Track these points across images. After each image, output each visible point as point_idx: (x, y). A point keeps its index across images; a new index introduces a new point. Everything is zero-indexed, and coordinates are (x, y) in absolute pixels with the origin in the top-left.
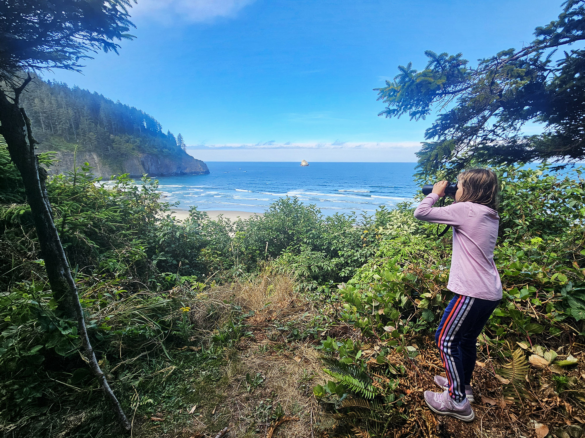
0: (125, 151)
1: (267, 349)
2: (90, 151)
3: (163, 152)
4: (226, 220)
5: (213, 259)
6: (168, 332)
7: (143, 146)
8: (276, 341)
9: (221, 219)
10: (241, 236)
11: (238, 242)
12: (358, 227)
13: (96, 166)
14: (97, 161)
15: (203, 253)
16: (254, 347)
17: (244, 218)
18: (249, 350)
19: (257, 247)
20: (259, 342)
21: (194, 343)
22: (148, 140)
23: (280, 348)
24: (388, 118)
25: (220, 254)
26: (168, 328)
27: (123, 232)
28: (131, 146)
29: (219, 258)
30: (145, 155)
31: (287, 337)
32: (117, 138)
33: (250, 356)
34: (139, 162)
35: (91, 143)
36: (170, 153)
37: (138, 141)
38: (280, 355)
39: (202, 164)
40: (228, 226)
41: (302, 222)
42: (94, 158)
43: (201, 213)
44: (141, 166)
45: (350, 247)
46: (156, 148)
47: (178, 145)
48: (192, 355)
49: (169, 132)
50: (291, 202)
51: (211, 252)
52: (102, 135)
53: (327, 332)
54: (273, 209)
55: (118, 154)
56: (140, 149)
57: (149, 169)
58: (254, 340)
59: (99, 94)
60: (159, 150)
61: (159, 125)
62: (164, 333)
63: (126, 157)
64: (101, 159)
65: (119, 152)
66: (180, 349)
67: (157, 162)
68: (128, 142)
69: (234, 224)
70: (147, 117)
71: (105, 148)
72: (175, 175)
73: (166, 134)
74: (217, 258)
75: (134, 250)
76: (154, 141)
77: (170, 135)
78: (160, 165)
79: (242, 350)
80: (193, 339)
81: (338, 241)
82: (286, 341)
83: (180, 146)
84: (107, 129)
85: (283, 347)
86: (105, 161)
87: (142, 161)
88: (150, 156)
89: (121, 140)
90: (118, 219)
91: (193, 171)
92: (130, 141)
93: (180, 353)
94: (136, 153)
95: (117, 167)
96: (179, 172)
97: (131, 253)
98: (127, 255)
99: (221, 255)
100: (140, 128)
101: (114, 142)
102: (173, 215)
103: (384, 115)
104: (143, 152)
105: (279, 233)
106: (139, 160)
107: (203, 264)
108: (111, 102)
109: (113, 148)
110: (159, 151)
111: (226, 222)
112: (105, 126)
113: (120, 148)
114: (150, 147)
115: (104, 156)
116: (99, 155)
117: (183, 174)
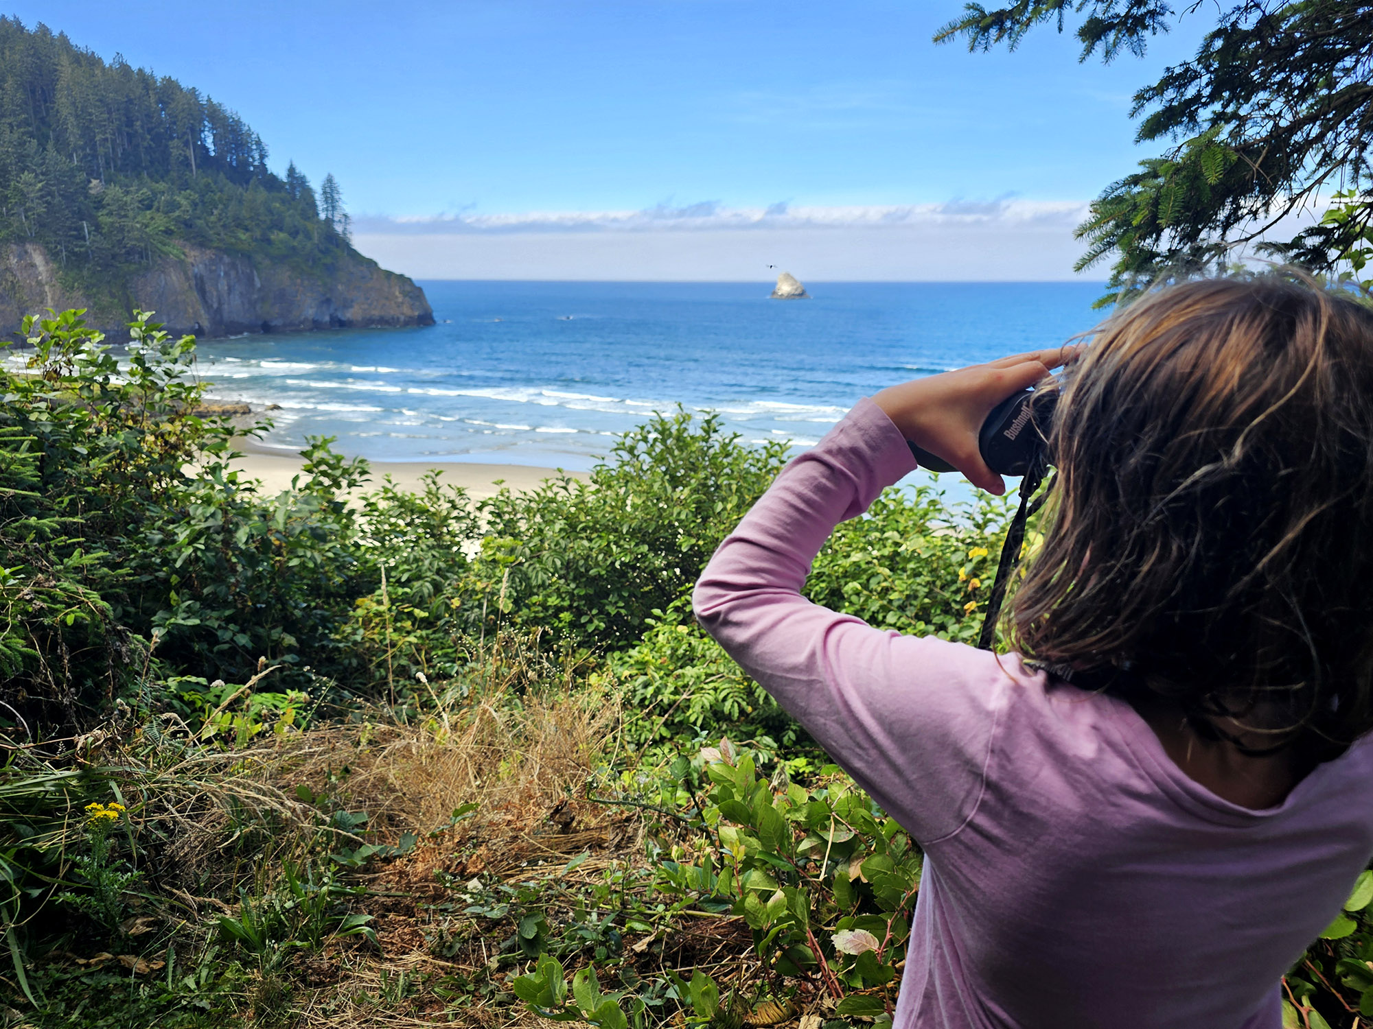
0: (140, 239)
1: (409, 988)
2: (21, 240)
3: (269, 242)
4: (452, 495)
5: (395, 636)
6: (42, 896)
7: (199, 222)
8: (454, 959)
9: (433, 488)
10: (499, 556)
11: (490, 578)
12: (951, 532)
13: (42, 294)
14: (43, 277)
15: (360, 612)
16: (368, 975)
17: (523, 488)
18: (341, 988)
19: (563, 600)
20: (391, 960)
21: (139, 945)
22: (220, 200)
23: (460, 987)
24: (979, 50)
25: (423, 620)
26: (47, 879)
27: (33, 520)
28: (161, 222)
29: (419, 633)
30: (209, 253)
31: (502, 946)
32: (115, 191)
33: (340, 1009)
34: (188, 279)
35: (26, 211)
36: (294, 248)
37: (184, 202)
38: (456, 1015)
39: (408, 288)
40: (458, 519)
41: (729, 506)
42: (33, 266)
43: (344, 464)
44: (194, 296)
45: (911, 612)
46: (247, 229)
47: (322, 216)
48: (124, 987)
49: (291, 171)
50: (695, 430)
51: (390, 610)
52: (64, 182)
53: (658, 941)
54: (626, 456)
55: (116, 250)
56: (189, 231)
57: (220, 304)
58: (373, 950)
59: (56, 33)
60: (258, 234)
61: (259, 143)
62: (24, 896)
63: (144, 262)
64: (59, 268)
65: (120, 242)
66: (82, 961)
67: (250, 281)
68: (149, 207)
69: (480, 509)
70: (215, 115)
71: (70, 229)
72: (311, 330)
73: (282, 175)
74: (409, 633)
75: (64, 590)
76: (240, 202)
77: (297, 181)
78: (260, 290)
79: (317, 985)
80: (139, 927)
81: (865, 586)
82: (493, 963)
83: (329, 222)
84: (81, 161)
85: (471, 987)
86: (72, 274)
87: (195, 276)
88: (226, 259)
89: (128, 199)
90: (29, 473)
91: (376, 313)
92: (156, 204)
93: (77, 978)
94: (175, 248)
95: (113, 296)
96: (327, 318)
97: (54, 599)
98: (38, 604)
99: (427, 623)
100: (191, 153)
101: (103, 207)
102: (234, 465)
103: (963, 39)
104: (202, 242)
105: (645, 548)
106: (185, 273)
107: (357, 655)
108: (92, 61)
109: (98, 227)
110: (256, 240)
111: (451, 502)
112: (75, 150)
113: (121, 229)
114: (224, 226)
115: (68, 257)
116: (52, 255)
117: (340, 325)
